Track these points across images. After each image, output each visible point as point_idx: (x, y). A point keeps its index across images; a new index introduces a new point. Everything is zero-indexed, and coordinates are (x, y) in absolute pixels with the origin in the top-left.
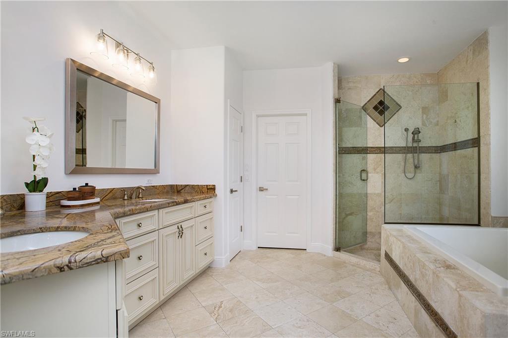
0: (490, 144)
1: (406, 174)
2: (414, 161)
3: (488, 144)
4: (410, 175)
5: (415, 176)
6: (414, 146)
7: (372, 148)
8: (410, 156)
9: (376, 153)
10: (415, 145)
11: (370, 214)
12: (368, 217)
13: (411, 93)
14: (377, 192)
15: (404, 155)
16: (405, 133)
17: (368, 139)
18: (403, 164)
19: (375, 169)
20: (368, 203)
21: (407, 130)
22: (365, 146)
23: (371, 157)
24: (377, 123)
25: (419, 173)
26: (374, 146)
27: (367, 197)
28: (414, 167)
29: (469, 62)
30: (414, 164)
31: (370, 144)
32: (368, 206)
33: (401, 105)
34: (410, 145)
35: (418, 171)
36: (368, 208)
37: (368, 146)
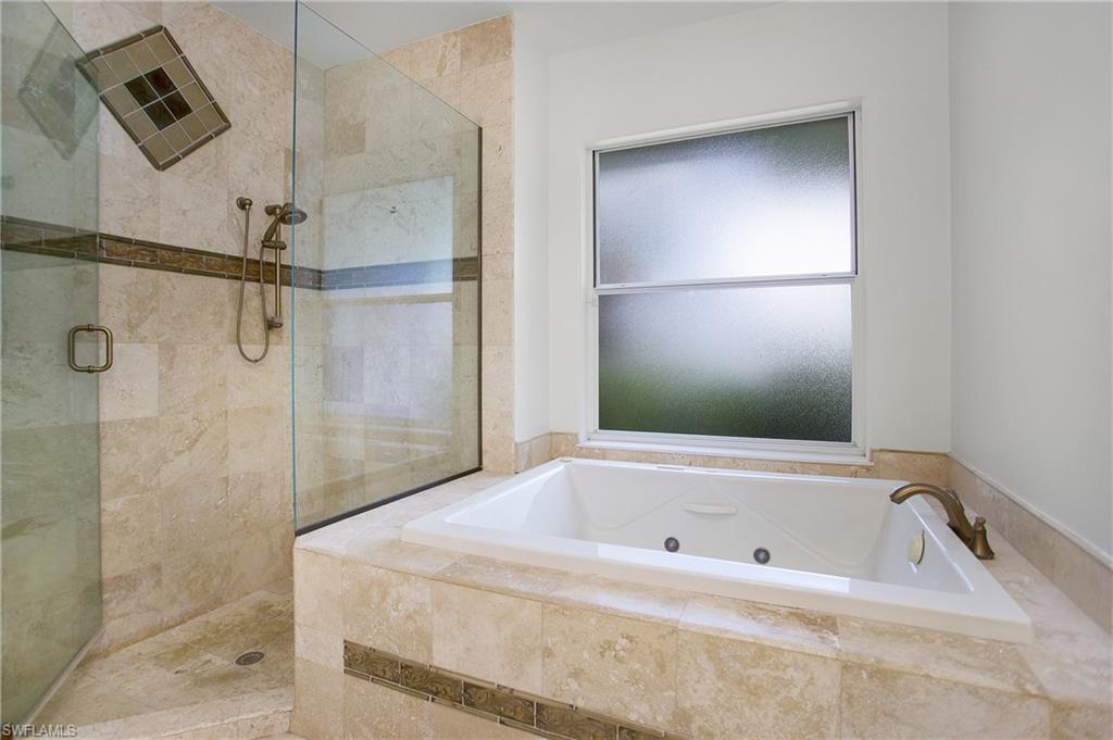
0: (513, 276)
1: (243, 347)
2: (264, 307)
3: (507, 277)
4: (253, 350)
5: (266, 350)
6: (264, 259)
7: (120, 240)
8: (251, 288)
9: (136, 265)
10: (269, 257)
11: (112, 506)
12: (105, 519)
13: (257, 92)
14: (139, 414)
15: (237, 284)
16: (240, 214)
17: (102, 199)
18: (231, 312)
19: (132, 327)
20: (103, 464)
21: (244, 204)
22: (90, 227)
23: (115, 278)
24: (142, 148)
25: (277, 344)
26: (128, 235)
27: (98, 440)
28: (262, 325)
29: (447, 72)
30: (265, 314)
31: (111, 226)
32: (103, 474)
33: (231, 119)
34: (254, 255)
35: (273, 337)
36: (107, 483)
37: (104, 231)
